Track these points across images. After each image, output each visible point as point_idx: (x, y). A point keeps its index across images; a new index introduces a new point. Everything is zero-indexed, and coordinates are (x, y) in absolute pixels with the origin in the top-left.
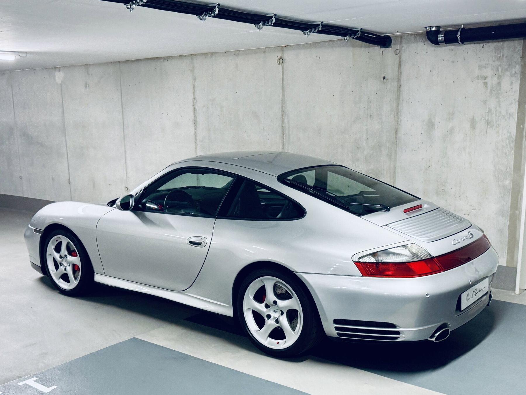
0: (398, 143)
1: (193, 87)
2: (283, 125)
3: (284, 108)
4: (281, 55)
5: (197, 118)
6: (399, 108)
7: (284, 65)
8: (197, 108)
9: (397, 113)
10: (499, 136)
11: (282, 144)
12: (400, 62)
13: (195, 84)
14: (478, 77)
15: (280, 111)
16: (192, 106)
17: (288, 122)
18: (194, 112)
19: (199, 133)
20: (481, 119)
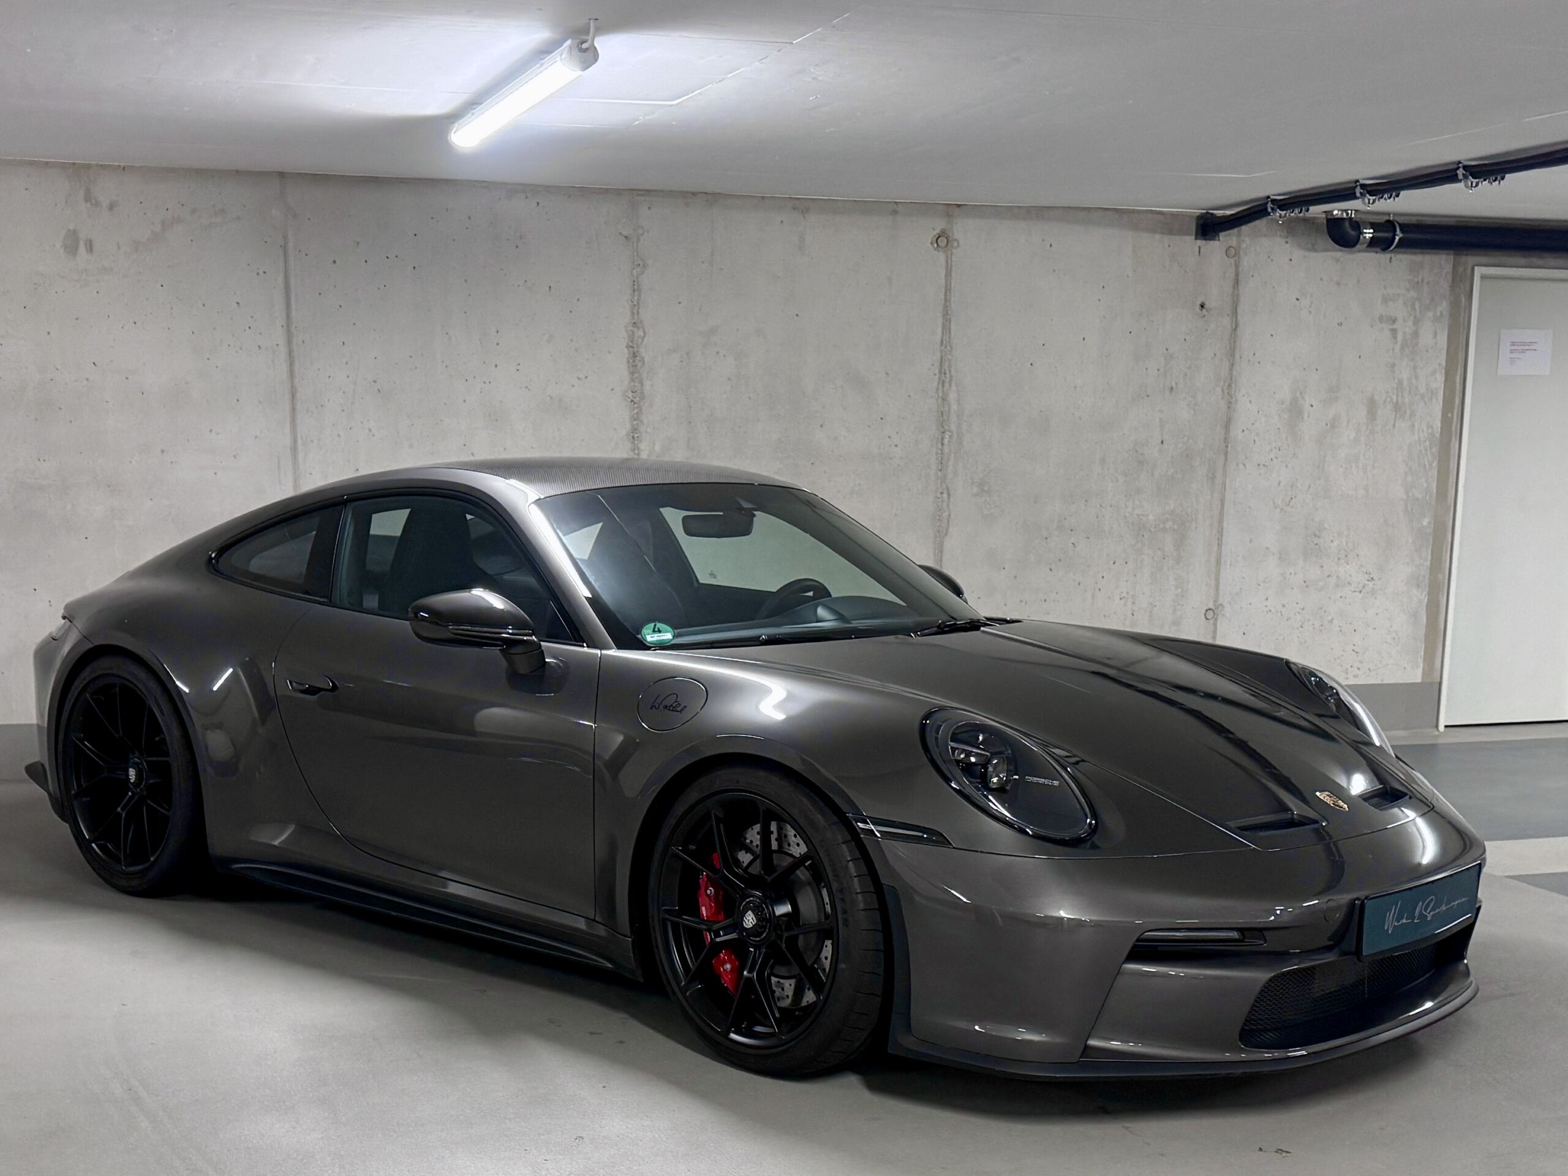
1: (634, 291)
2: (942, 409)
3: (947, 364)
4: (943, 227)
5: (642, 383)
6: (1234, 373)
7: (952, 254)
8: (644, 355)
9: (1230, 385)
10: (1414, 434)
11: (937, 459)
12: (1237, 275)
13: (640, 279)
14: (1381, 319)
15: (937, 372)
16: (626, 347)
17: (958, 401)
18: (633, 366)
19: (649, 430)
20: (1385, 401)
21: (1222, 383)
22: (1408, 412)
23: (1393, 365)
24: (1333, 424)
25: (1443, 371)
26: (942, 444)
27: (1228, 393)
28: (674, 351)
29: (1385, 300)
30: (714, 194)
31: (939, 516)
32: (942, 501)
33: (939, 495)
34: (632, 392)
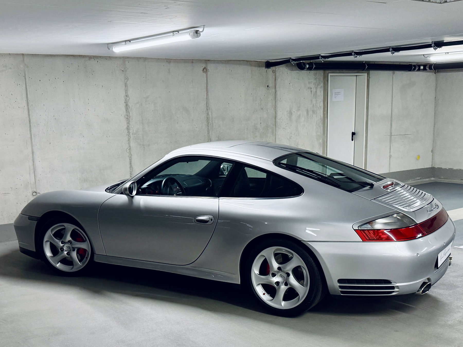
0: (276, 125)
1: (126, 86)
2: (207, 117)
3: (208, 104)
4: (205, 66)
5: (129, 113)
6: (276, 104)
7: (207, 74)
8: (129, 104)
9: (275, 107)
10: (317, 118)
11: (207, 131)
12: (275, 77)
13: (127, 83)
14: (308, 88)
15: (206, 106)
16: (125, 103)
17: (212, 114)
18: (126, 108)
19: (132, 127)
20: (310, 110)
21: (273, 107)
22: (316, 112)
23: (311, 100)
24: (299, 117)
25: (323, 101)
26: (208, 126)
27: (275, 110)
28: (138, 103)
29: (309, 83)
30: (145, 58)
33: (208, 141)
34: (127, 116)
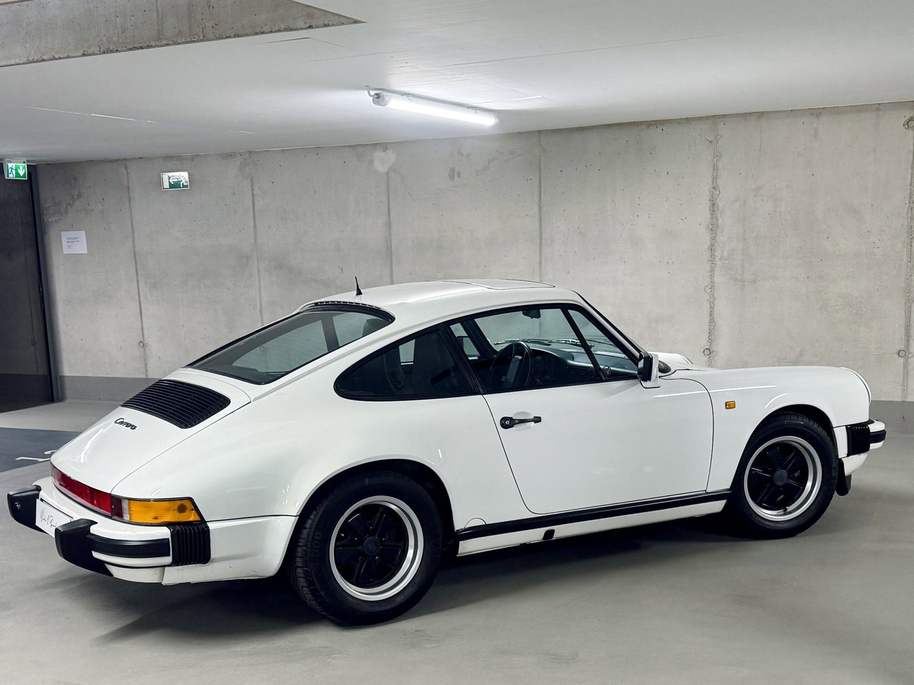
1: (714, 170)
4: (912, 114)
5: (717, 220)
8: (719, 204)
11: (907, 255)
13: (718, 163)
15: (907, 202)
16: (709, 201)
18: (712, 210)
19: (720, 245)
26: (911, 246)
28: (737, 200)
30: (762, 113)
31: (909, 290)
32: (911, 281)
33: (908, 278)
34: (712, 225)
